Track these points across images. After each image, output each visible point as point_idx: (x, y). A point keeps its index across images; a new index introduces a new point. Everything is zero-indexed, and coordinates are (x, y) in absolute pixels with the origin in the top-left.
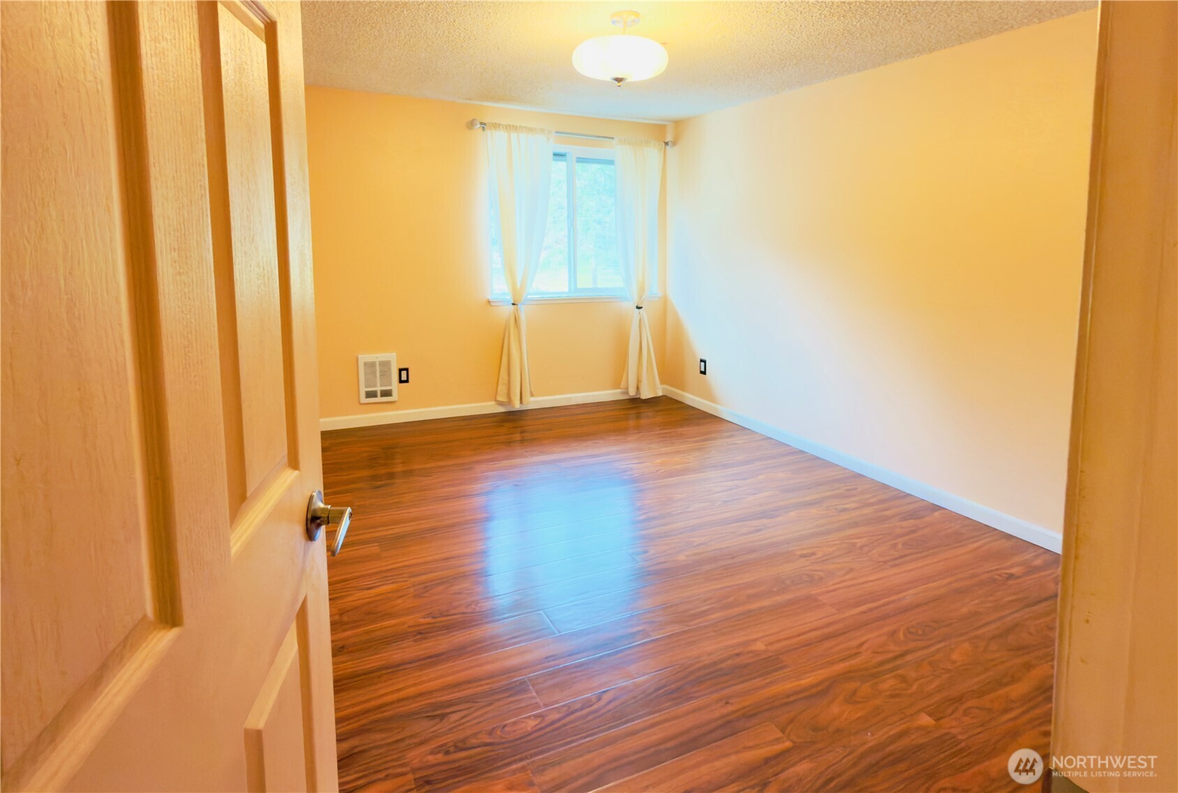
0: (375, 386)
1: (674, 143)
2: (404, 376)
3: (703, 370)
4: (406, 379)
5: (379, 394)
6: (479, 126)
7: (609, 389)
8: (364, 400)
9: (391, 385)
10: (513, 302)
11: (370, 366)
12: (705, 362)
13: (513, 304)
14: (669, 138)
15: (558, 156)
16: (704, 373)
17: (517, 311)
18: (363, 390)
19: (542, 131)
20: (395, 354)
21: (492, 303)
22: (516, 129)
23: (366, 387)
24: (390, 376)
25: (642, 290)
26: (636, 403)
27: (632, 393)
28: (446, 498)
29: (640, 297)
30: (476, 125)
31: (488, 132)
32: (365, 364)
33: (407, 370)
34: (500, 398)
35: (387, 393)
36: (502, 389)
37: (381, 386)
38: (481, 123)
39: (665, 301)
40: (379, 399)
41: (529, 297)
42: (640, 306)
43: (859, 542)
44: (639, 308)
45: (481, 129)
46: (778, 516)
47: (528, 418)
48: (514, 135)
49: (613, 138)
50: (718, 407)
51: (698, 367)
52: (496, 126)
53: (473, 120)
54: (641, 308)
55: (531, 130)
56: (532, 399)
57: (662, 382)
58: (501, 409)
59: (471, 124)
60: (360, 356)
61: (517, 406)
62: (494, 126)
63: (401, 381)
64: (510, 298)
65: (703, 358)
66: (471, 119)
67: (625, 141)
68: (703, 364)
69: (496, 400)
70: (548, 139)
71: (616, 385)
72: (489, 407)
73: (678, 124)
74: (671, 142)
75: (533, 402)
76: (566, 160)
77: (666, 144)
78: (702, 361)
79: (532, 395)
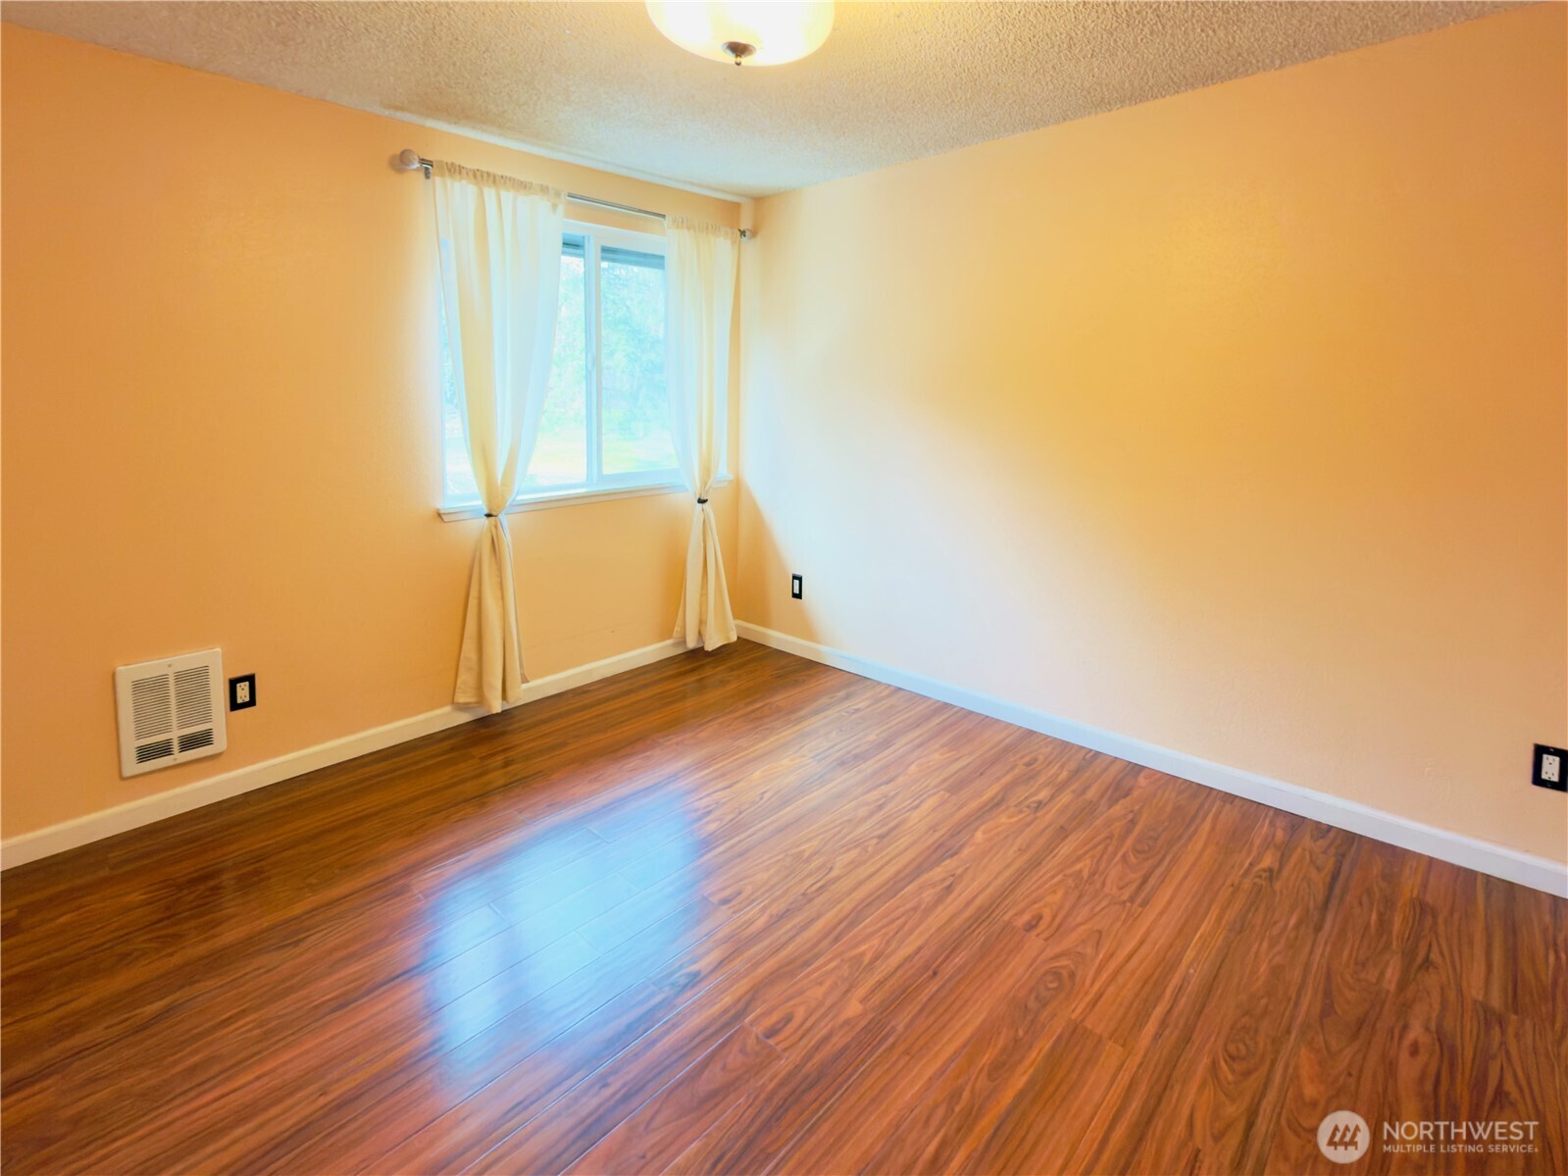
0: (167, 730)
1: (754, 233)
2: (242, 693)
3: (797, 591)
4: (247, 699)
5: (176, 747)
6: (417, 165)
7: (654, 643)
8: (131, 766)
9: (207, 718)
10: (486, 511)
11: (150, 690)
12: (800, 579)
13: (489, 515)
14: (746, 224)
15: (572, 245)
16: (798, 596)
17: (496, 527)
18: (130, 745)
19: (544, 189)
20: (218, 649)
21: (445, 518)
22: (494, 181)
23: (139, 736)
24: (206, 701)
25: (707, 471)
26: (696, 658)
27: (691, 644)
28: (343, 1003)
29: (704, 483)
30: (410, 162)
31: (438, 180)
32: (138, 686)
33: (251, 679)
34: (461, 699)
35: (202, 739)
36: (466, 678)
37: (181, 727)
38: (422, 161)
39: (737, 487)
40: (179, 757)
41: (519, 498)
42: (704, 498)
43: (1085, 866)
44: (702, 501)
45: (422, 175)
46: (962, 847)
47: (516, 726)
48: (490, 193)
49: (664, 216)
50: (822, 648)
51: (786, 587)
52: (455, 170)
53: (403, 153)
54: (704, 501)
55: (523, 186)
56: (524, 686)
57: (736, 616)
58: (464, 718)
59: (400, 162)
60: (121, 669)
61: (497, 706)
62: (450, 170)
63: (235, 706)
64: (480, 504)
65: (798, 573)
66: (399, 152)
67: (682, 222)
68: (797, 582)
69: (453, 703)
70: (555, 206)
71: (665, 633)
72: (440, 718)
73: (760, 201)
74: (750, 231)
75: (524, 693)
76: (583, 256)
77: (743, 233)
78: (795, 577)
79: (525, 680)
